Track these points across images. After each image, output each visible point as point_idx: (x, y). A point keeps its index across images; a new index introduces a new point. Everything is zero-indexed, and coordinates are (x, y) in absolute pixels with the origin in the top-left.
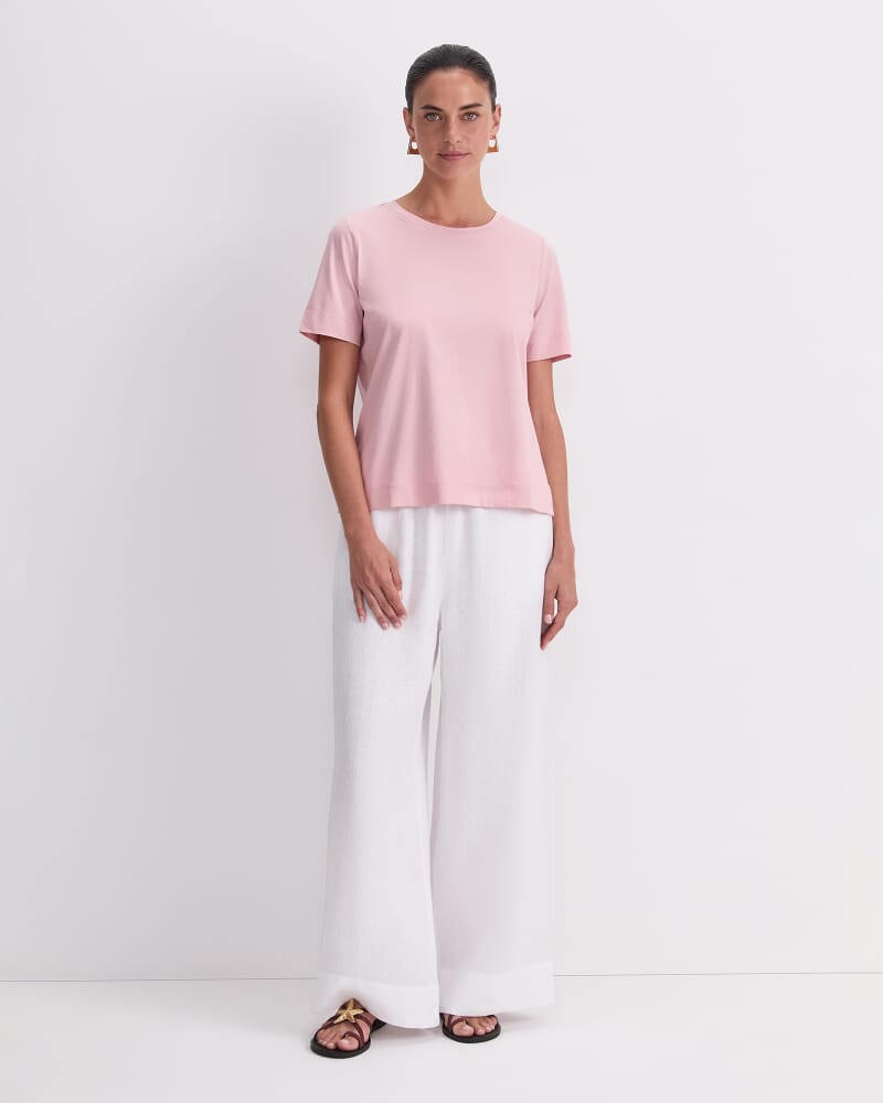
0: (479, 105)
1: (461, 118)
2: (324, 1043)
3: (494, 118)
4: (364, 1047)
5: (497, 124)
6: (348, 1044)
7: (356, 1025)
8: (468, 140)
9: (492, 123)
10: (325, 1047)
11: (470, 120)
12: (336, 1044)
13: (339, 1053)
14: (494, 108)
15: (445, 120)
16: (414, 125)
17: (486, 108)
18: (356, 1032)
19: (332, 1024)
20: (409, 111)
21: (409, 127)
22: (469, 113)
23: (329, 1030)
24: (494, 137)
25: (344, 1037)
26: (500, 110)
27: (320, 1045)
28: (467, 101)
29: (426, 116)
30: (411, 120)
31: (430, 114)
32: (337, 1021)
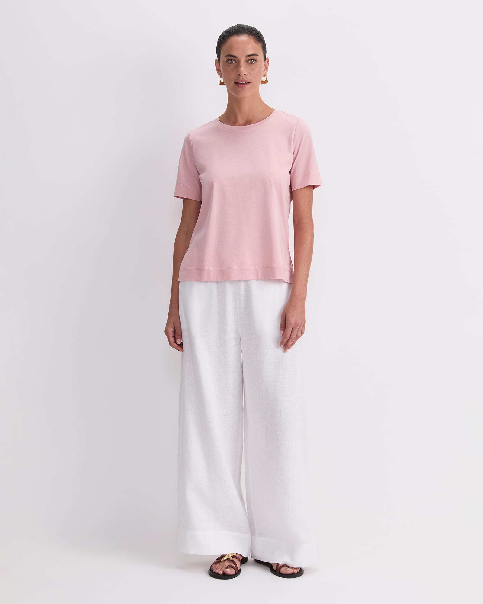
0: (257, 55)
1: (247, 62)
2: (217, 571)
3: (265, 65)
4: (238, 573)
5: (267, 68)
6: (230, 571)
7: (233, 561)
8: (251, 75)
9: (264, 68)
10: (218, 574)
11: (252, 63)
12: (224, 572)
13: (225, 576)
14: (265, 59)
15: (238, 63)
16: (221, 69)
17: (260, 57)
18: (234, 565)
19: (220, 562)
20: (218, 61)
21: (218, 70)
22: (251, 59)
23: (218, 565)
24: (265, 75)
25: (227, 568)
26: (268, 61)
27: (215, 573)
28: (250, 53)
29: (227, 61)
30: (219, 65)
31: (230, 60)
32: (223, 559)
